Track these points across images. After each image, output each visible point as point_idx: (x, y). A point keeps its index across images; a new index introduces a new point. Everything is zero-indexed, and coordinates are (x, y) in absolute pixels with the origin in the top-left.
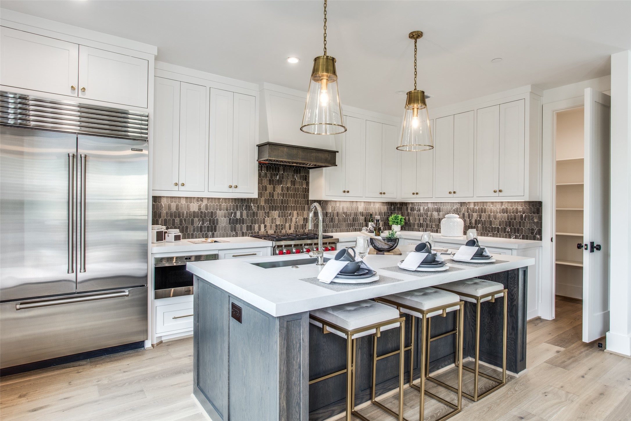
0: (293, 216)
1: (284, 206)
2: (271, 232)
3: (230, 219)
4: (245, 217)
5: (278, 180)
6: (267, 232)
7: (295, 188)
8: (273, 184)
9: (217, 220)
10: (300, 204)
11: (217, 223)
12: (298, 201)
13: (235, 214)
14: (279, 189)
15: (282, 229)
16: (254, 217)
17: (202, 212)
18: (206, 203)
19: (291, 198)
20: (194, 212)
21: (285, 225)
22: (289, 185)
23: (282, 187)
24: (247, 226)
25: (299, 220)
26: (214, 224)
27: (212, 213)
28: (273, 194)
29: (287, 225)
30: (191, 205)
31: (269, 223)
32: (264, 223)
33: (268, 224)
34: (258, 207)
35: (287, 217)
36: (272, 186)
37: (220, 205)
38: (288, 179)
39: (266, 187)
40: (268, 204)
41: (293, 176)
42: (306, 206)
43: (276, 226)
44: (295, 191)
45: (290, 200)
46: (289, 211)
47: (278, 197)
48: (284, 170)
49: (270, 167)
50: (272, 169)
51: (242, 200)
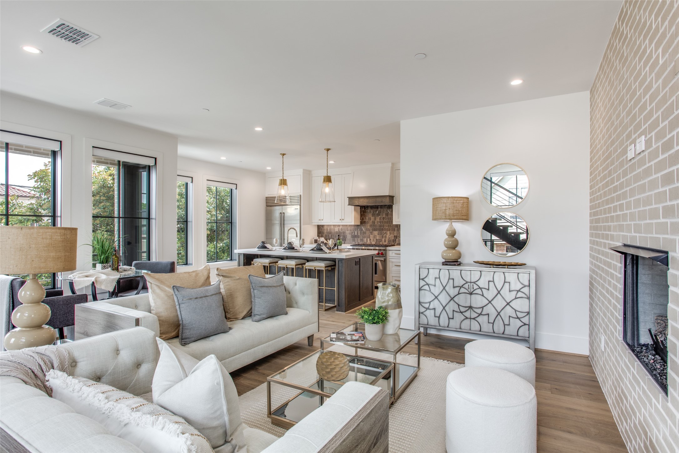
0: (387, 234)
1: (381, 228)
2: (373, 243)
3: (352, 235)
4: (359, 234)
5: (377, 214)
6: (371, 243)
7: (389, 218)
9: (346, 235)
10: (392, 227)
11: (348, 238)
12: (390, 225)
13: (355, 232)
14: (378, 219)
15: (380, 242)
16: (364, 234)
17: (340, 232)
18: (341, 227)
20: (337, 232)
21: (382, 240)
22: (384, 216)
23: (380, 218)
24: (361, 239)
25: (391, 237)
26: (345, 237)
27: (344, 232)
28: (374, 221)
29: (383, 239)
30: (335, 228)
32: (369, 238)
33: (372, 239)
34: (366, 229)
35: (383, 235)
36: (374, 217)
37: (348, 228)
38: (383, 213)
39: (370, 218)
40: (372, 227)
41: (387, 210)
42: (396, 229)
43: (377, 240)
44: (389, 220)
45: (385, 225)
47: (378, 223)
48: (381, 208)
49: (373, 207)
50: (374, 208)
51: (358, 225)
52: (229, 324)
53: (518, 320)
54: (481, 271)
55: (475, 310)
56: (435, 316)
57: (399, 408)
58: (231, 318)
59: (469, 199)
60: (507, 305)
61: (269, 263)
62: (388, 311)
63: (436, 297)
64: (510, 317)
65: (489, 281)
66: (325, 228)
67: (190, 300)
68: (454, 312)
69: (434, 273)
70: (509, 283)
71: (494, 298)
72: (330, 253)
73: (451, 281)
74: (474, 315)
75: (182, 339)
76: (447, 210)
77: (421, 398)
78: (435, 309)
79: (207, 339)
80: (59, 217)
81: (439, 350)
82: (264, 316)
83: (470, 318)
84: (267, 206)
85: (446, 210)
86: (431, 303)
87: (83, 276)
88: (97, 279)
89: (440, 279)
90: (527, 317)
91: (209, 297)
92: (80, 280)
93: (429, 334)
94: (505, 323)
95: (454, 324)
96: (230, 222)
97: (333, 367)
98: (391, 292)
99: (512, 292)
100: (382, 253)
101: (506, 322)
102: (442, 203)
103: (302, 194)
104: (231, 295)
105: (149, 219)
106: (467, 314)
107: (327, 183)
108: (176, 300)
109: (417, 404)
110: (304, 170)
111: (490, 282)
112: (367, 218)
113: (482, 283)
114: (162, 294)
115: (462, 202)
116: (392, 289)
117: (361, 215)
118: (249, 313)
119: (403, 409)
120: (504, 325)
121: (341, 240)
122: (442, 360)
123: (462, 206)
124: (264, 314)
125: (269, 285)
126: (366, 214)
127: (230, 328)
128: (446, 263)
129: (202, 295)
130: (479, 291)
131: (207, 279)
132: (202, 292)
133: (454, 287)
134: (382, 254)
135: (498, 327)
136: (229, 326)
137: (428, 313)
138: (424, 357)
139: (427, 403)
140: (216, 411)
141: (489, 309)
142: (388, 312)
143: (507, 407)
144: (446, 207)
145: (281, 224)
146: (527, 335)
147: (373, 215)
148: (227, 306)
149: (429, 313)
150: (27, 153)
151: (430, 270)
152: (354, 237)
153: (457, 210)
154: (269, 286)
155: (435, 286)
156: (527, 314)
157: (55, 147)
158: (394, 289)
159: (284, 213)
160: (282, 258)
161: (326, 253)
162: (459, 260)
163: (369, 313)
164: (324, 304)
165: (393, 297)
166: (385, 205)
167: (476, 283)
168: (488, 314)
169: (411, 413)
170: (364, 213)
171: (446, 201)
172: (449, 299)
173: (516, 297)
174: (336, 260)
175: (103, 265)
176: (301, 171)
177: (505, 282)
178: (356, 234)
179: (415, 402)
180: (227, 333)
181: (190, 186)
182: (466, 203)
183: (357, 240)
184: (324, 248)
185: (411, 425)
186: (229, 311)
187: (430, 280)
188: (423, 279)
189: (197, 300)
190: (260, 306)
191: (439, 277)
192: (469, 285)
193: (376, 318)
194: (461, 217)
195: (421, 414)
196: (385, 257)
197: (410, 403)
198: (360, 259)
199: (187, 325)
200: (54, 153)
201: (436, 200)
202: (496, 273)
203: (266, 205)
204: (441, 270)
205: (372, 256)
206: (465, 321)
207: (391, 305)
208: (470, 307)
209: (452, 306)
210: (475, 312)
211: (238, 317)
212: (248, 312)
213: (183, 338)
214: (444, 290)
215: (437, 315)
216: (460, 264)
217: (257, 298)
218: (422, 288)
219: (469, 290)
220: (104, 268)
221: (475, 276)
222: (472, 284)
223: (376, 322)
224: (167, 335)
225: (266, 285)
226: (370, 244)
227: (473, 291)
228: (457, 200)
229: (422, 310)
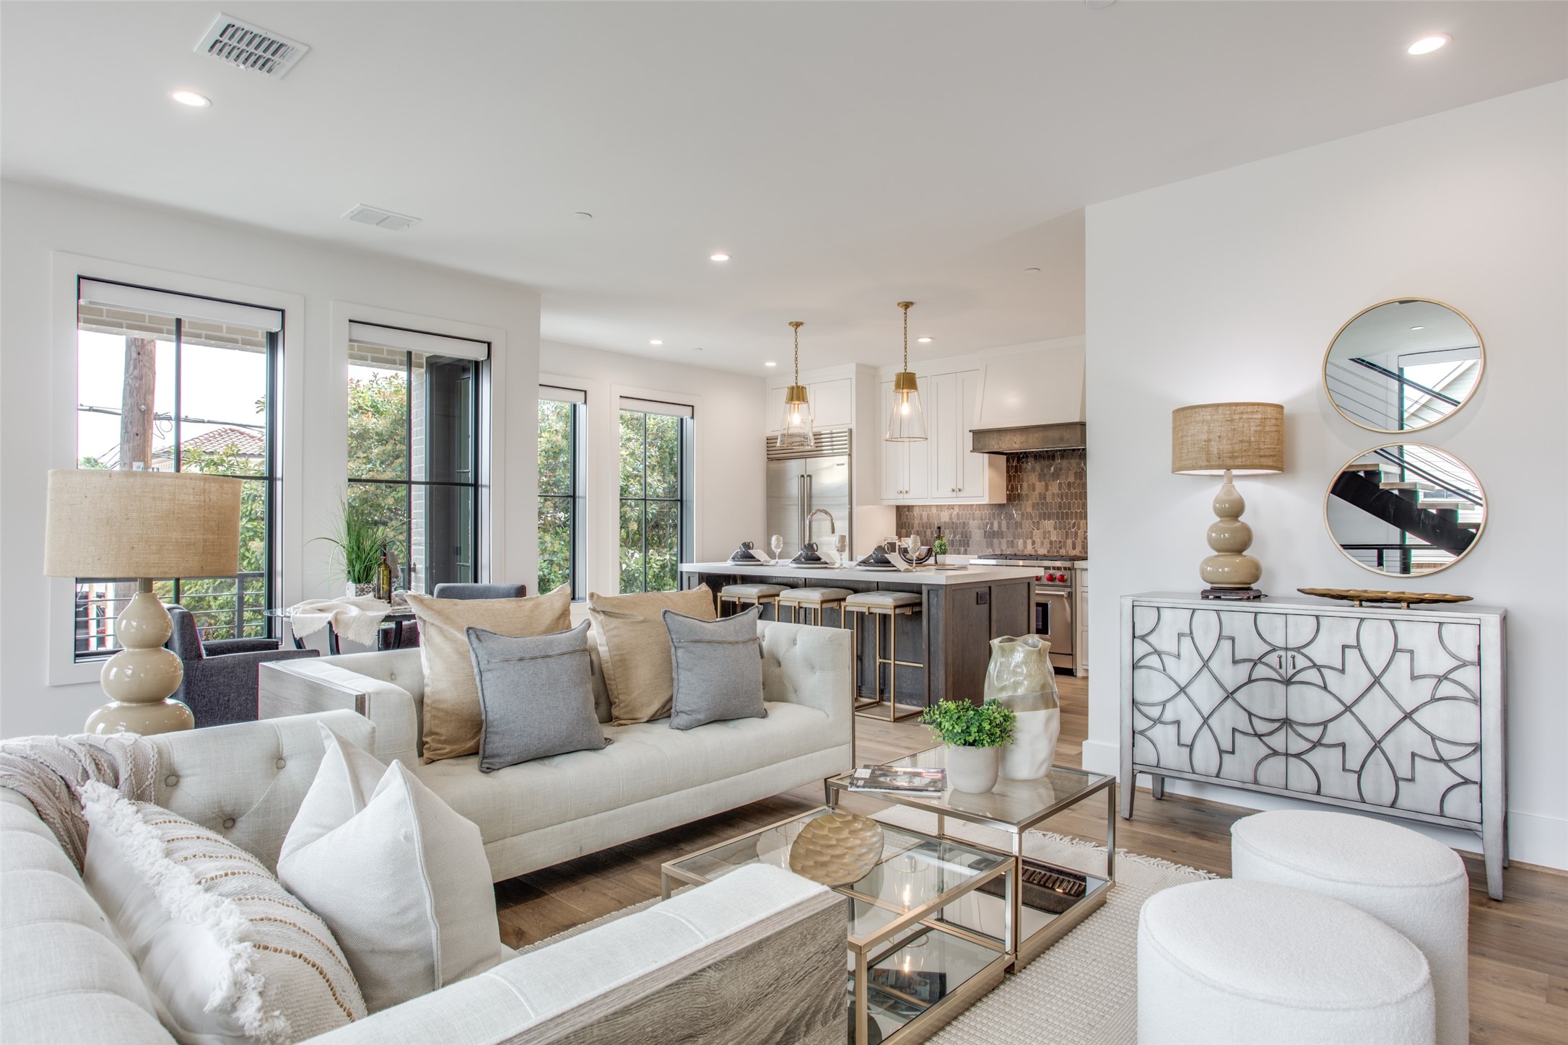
1: (1062, 513)
2: (1042, 551)
3: (985, 532)
4: (1004, 528)
5: (1053, 474)
6: (1036, 551)
8: (1045, 481)
9: (970, 532)
11: (970, 537)
13: (992, 524)
14: (1054, 488)
15: (1060, 548)
16: (1017, 529)
17: (953, 523)
18: (958, 511)
19: (1076, 499)
20: (945, 522)
21: (1065, 542)
22: (1071, 479)
23: (1060, 484)
24: (1008, 540)
26: (966, 537)
27: (964, 523)
28: (1045, 494)
29: (1069, 542)
30: (942, 513)
31: (1040, 538)
32: (1031, 538)
33: (1038, 541)
34: (1023, 515)
35: (1069, 529)
36: (1043, 483)
37: (974, 513)
38: (1069, 469)
39: (1034, 485)
40: (1037, 510)
43: (1051, 542)
45: (1074, 503)
46: (1072, 520)
47: (1053, 500)
48: (1062, 457)
49: (1040, 456)
50: (1044, 458)
51: (1001, 506)
52: (607, 731)
53: (1441, 766)
54: (1317, 617)
55: (1301, 730)
56: (1179, 744)
57: (1030, 985)
58: (622, 717)
59: (1285, 411)
60: (1404, 718)
61: (759, 598)
62: (1015, 714)
63: (1182, 690)
64: (1413, 755)
65: (1344, 647)
66: (916, 512)
67: (506, 664)
68: (1237, 734)
69: (1174, 621)
70: (1412, 652)
71: (1362, 695)
72: (907, 571)
73: (1226, 645)
74: (1297, 745)
75: (484, 758)
76: (1213, 443)
77: (1101, 965)
78: (1178, 723)
79: (547, 762)
80: (279, 479)
81: (1191, 840)
82: (701, 717)
83: (1287, 755)
84: (770, 459)
85: (1209, 441)
86: (1169, 705)
87: (313, 608)
88: (341, 617)
89: (1192, 638)
90: (1475, 759)
91: (553, 659)
92: (304, 618)
93: (1171, 795)
94: (1399, 775)
95: (1236, 768)
96: (678, 499)
97: (838, 851)
98: (1025, 662)
99: (1419, 681)
100: (1062, 576)
101: (1404, 771)
102: (1197, 422)
103: (853, 426)
104: (623, 661)
105: (476, 485)
106: (1277, 741)
107: (905, 391)
108: (474, 664)
109: (1084, 982)
110: (858, 365)
111: (1347, 650)
112: (1025, 485)
113: (1319, 652)
114: (447, 648)
115: (1259, 416)
116: (1028, 654)
117: (1010, 479)
118: (668, 707)
119: (1041, 989)
120: (1397, 780)
121: (945, 540)
122: (1191, 869)
123: (1259, 428)
124: (699, 712)
125: (714, 638)
126: (1024, 475)
127: (608, 741)
128: (1216, 592)
129: (537, 654)
130: (1312, 675)
131: (559, 618)
132: (537, 646)
133: (1235, 662)
134: (1062, 579)
135: (1378, 785)
136: (606, 736)
137: (1158, 732)
138: (1139, 855)
139: (1116, 982)
140: (404, 911)
141: (1345, 729)
142: (1014, 717)
143: (1311, 1008)
144: (1209, 432)
145: (803, 505)
146: (1475, 816)
147: (1042, 477)
148: (613, 687)
149: (1163, 735)
150: (230, 345)
151: (1164, 613)
152: (991, 535)
153: (1242, 441)
154: (714, 642)
155: (1178, 656)
156: (1474, 751)
157: (273, 323)
158: (1032, 652)
159: (809, 476)
160: (792, 585)
161: (898, 571)
162: (1252, 586)
163: (956, 716)
164: (891, 704)
165: (1029, 675)
166: (1074, 450)
167: (1303, 651)
168: (1343, 745)
169: (1060, 1003)
170: (1016, 472)
171: (1209, 417)
172: (1220, 695)
173: (1433, 695)
174: (924, 587)
175: (358, 585)
176: (850, 370)
177: (1396, 650)
178: (996, 528)
179: (1082, 975)
180: (600, 751)
181: (582, 409)
182: (1273, 421)
183: (1000, 544)
184: (894, 558)
185: (1051, 1036)
186: (617, 700)
187: (1164, 640)
188: (1143, 638)
189: (522, 663)
190: (691, 692)
191: (1191, 633)
192: (1280, 657)
193: (974, 729)
194: (1257, 461)
195: (1089, 1009)
196: (1071, 587)
197: (1066, 975)
198: (990, 588)
199: (495, 723)
200: (272, 339)
201: (1184, 414)
202: (1365, 624)
203: (766, 456)
204: (1197, 613)
205: (1028, 584)
206: (1272, 761)
207: (1023, 698)
208: (1286, 722)
209: (1230, 716)
210: (1300, 736)
211: (638, 715)
212: (664, 706)
213: (487, 754)
214: (1205, 670)
215: (1187, 739)
216: (1258, 597)
217: (684, 669)
218: (1141, 664)
219: (1282, 671)
220: (361, 592)
221: (1300, 631)
222: (1290, 653)
223: (975, 741)
224: (455, 747)
225: (708, 638)
226: (1033, 553)
227: (1294, 675)
228: (1242, 413)
229: (1142, 723)
